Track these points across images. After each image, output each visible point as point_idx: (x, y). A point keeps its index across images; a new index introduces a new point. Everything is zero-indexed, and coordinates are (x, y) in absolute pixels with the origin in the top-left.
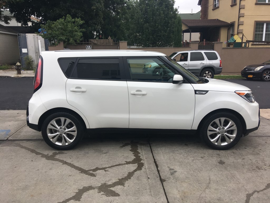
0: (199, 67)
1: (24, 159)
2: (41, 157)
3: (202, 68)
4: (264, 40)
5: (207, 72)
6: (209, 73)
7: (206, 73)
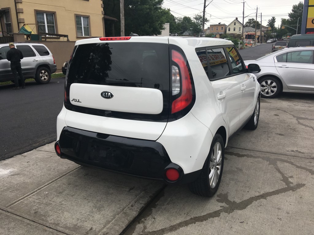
0: (33, 66)
3: (37, 67)
4: (47, 32)
5: (43, 71)
6: (45, 73)
7: (42, 73)
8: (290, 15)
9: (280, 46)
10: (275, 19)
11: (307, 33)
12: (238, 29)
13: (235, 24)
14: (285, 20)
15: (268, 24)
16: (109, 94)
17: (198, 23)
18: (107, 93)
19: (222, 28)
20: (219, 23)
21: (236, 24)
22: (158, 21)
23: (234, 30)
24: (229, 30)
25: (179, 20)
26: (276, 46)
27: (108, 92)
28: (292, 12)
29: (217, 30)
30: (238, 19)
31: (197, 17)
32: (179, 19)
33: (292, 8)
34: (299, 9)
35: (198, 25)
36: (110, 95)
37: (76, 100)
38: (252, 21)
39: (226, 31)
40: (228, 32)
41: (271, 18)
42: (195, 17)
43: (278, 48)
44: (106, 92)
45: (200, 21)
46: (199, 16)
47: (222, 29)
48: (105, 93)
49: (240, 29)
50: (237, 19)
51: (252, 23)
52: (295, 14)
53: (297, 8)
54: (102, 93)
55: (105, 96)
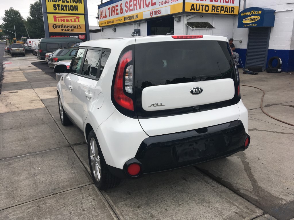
1: (265, 165)
2: (248, 158)
8: (4, 19)
9: (17, 48)
11: (51, 37)
16: (199, 89)
18: (197, 89)
26: (13, 49)
27: (198, 88)
28: (5, 16)
33: (5, 13)
34: (11, 14)
36: (200, 91)
43: (16, 50)
44: (196, 88)
48: (195, 90)
52: (9, 19)
53: (9, 14)
54: (192, 90)
55: (195, 93)
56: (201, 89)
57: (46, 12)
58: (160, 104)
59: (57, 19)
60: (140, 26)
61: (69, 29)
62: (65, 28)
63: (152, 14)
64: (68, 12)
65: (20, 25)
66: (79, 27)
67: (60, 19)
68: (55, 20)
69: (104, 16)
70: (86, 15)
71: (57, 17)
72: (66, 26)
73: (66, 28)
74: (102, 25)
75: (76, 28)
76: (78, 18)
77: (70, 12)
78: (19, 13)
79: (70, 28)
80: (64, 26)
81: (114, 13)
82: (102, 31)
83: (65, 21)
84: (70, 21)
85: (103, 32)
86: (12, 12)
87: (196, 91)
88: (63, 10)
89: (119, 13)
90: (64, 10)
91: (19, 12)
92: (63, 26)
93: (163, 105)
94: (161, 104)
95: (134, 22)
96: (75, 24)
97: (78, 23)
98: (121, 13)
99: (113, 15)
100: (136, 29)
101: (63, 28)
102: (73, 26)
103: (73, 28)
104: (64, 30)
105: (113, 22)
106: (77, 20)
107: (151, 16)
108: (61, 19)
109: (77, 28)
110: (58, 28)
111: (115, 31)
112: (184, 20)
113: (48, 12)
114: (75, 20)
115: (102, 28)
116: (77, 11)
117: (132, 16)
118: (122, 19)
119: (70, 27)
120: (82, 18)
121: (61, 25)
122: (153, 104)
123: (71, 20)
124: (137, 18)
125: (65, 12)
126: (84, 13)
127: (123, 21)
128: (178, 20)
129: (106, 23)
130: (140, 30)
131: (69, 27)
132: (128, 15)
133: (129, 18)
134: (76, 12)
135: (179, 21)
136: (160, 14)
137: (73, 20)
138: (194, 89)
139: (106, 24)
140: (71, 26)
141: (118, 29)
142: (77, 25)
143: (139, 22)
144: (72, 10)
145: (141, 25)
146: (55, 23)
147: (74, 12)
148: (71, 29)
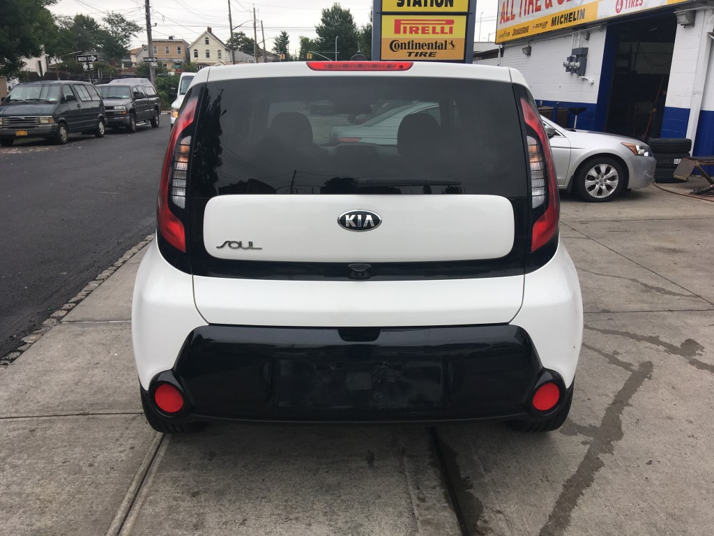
8: (319, 31)
10: (287, 38)
12: (217, 53)
13: (207, 42)
14: (307, 39)
15: (275, 46)
16: (369, 218)
17: (116, 33)
18: (360, 217)
19: (179, 49)
20: (171, 38)
21: (210, 42)
22: (31, 22)
23: (208, 55)
24: (196, 56)
25: (66, 23)
27: (364, 214)
28: (321, 23)
29: (167, 52)
30: (213, 31)
31: (113, 18)
32: (63, 19)
33: (321, 16)
34: (334, 18)
35: (116, 37)
36: (372, 221)
37: (240, 244)
38: (240, 37)
39: (188, 58)
40: (193, 59)
41: (279, 34)
42: (107, 17)
44: (356, 213)
45: (120, 29)
46: (116, 16)
47: (179, 53)
48: (353, 217)
49: (220, 54)
50: (209, 30)
51: (242, 42)
52: (328, 29)
53: (330, 17)
54: (344, 217)
55: (354, 225)
56: (373, 216)
57: (379, 11)
58: (245, 245)
59: (402, 26)
60: (588, 39)
61: (426, 51)
62: (416, 48)
63: (619, 7)
64: (429, 9)
65: (349, 43)
66: (449, 46)
67: (408, 26)
68: (397, 31)
69: (509, 15)
70: (470, 15)
71: (402, 22)
72: (420, 44)
73: (419, 49)
74: (501, 40)
75: (442, 49)
76: (451, 22)
77: (435, 9)
78: (351, 16)
79: (429, 48)
80: (416, 44)
81: (531, 6)
82: (499, 54)
83: (420, 31)
84: (431, 31)
85: (502, 56)
86: (336, 14)
87: (355, 220)
88: (417, 6)
89: (543, 7)
90: (420, 5)
91: (351, 12)
92: (413, 44)
93: (254, 246)
94: (251, 244)
95: (576, 28)
96: (440, 38)
97: (448, 37)
98: (547, 7)
99: (528, 13)
100: (578, 47)
101: (412, 48)
102: (436, 43)
103: (436, 49)
104: (413, 55)
105: (525, 29)
106: (447, 28)
107: (617, 11)
108: (411, 28)
109: (446, 48)
110: (402, 49)
111: (529, 54)
112: (705, 22)
113: (384, 10)
114: (442, 29)
115: (501, 46)
116: (451, 5)
117: (571, 14)
118: (547, 23)
119: (430, 46)
120: (460, 22)
121: (409, 43)
122: (230, 243)
123: (434, 29)
124: (583, 18)
125: (422, 9)
126: (466, 10)
127: (549, 28)
128: (687, 22)
129: (511, 34)
130: (587, 49)
131: (426, 45)
132: (563, 11)
133: (563, 20)
134: (449, 9)
135: (690, 24)
136: (640, 5)
137: (438, 29)
138: (350, 214)
139: (511, 38)
140: (432, 44)
141: (537, 49)
142: (446, 42)
143: (586, 29)
144: (439, 5)
145: (592, 37)
146: (397, 36)
147: (443, 9)
148: (429, 51)
